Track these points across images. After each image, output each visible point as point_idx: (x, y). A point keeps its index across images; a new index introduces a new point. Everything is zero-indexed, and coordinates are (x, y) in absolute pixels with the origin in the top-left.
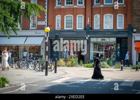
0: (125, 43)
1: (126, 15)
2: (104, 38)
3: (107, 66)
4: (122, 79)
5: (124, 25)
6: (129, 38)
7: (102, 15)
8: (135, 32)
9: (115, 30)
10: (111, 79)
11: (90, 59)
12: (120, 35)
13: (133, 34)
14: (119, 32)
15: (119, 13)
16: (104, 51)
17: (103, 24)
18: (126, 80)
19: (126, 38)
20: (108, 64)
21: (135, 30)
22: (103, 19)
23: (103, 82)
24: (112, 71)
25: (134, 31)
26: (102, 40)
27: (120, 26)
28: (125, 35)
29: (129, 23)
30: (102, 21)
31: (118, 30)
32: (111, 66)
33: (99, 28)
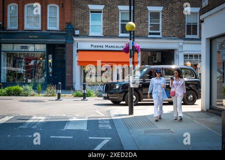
0: (61, 54)
1: (63, 7)
2: (26, 45)
3: (33, 92)
4: (64, 115)
5: (60, 22)
6: (67, 45)
7: (21, 5)
8: (78, 36)
9: (44, 31)
10: (44, 118)
11: (2, 81)
12: (52, 40)
13: (75, 39)
14: (50, 34)
15: (51, 3)
16: (23, 67)
17: (23, 20)
18: (72, 118)
19: (63, 45)
20: (34, 88)
21: (77, 32)
22: (23, 12)
23: (31, 123)
24: (43, 102)
25: (76, 34)
26: (22, 47)
27: (54, 25)
28: (62, 41)
29: (68, 21)
30: (21, 15)
31: (49, 31)
32: (39, 93)
33: (16, 28)
